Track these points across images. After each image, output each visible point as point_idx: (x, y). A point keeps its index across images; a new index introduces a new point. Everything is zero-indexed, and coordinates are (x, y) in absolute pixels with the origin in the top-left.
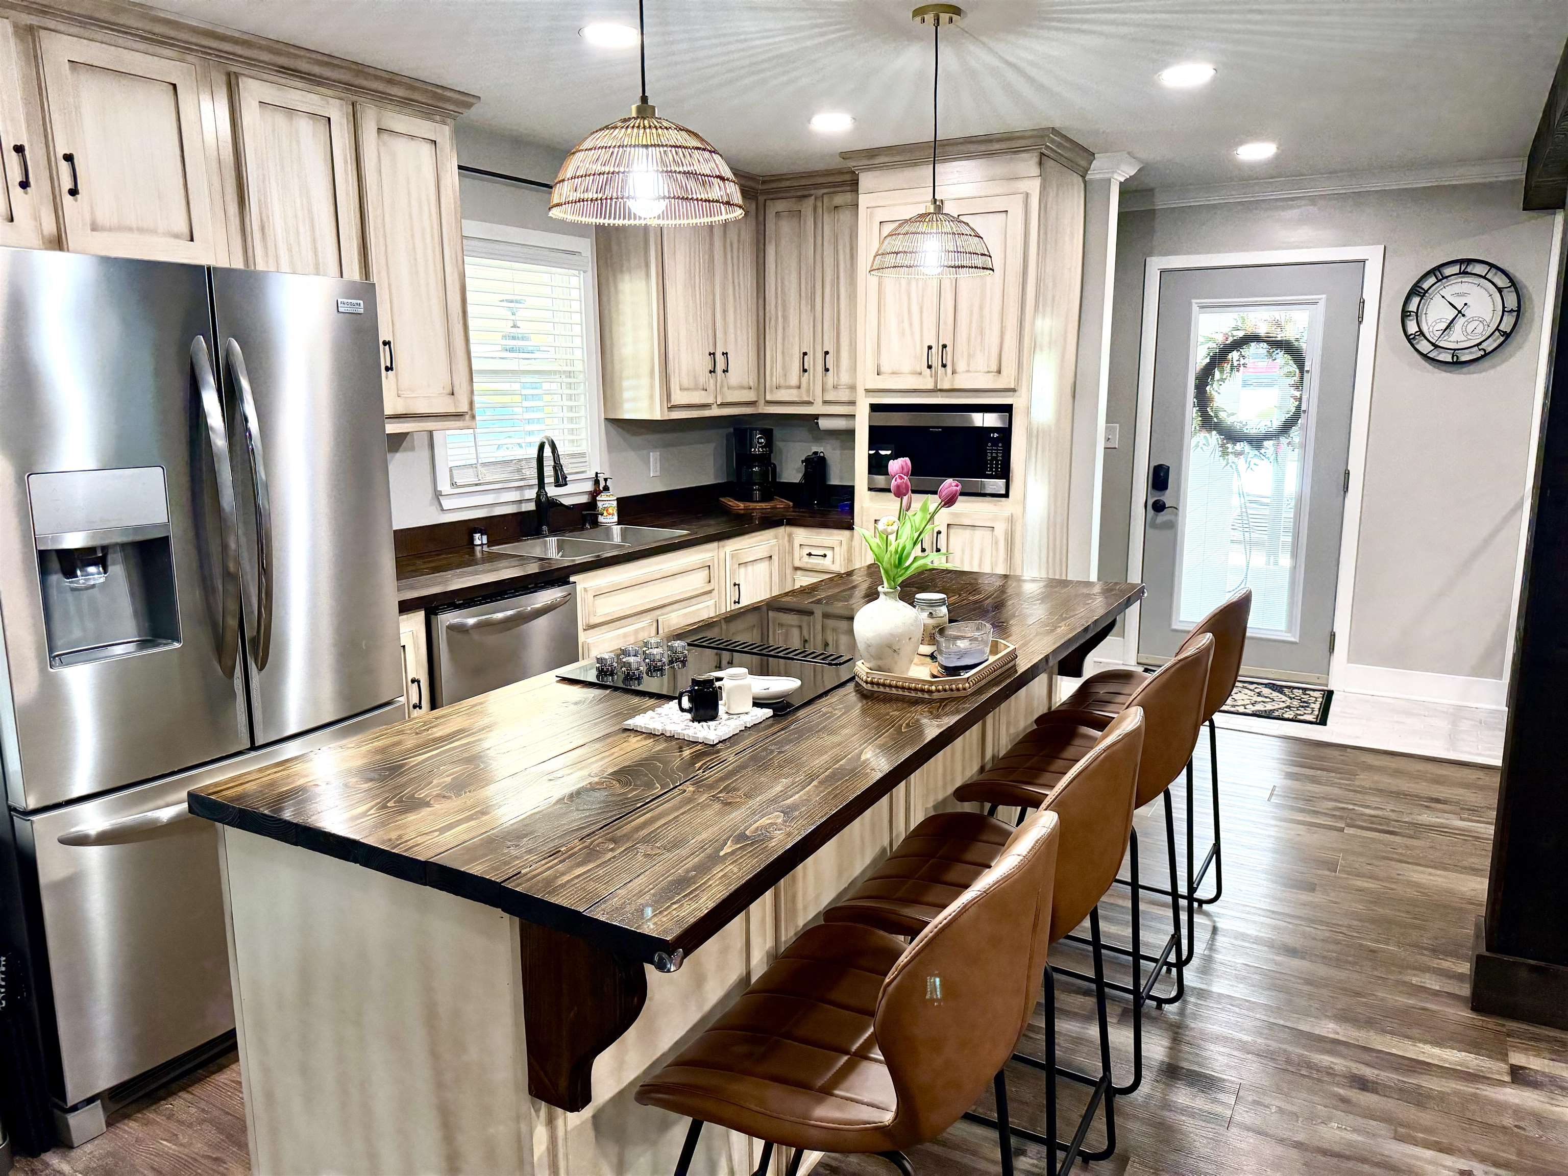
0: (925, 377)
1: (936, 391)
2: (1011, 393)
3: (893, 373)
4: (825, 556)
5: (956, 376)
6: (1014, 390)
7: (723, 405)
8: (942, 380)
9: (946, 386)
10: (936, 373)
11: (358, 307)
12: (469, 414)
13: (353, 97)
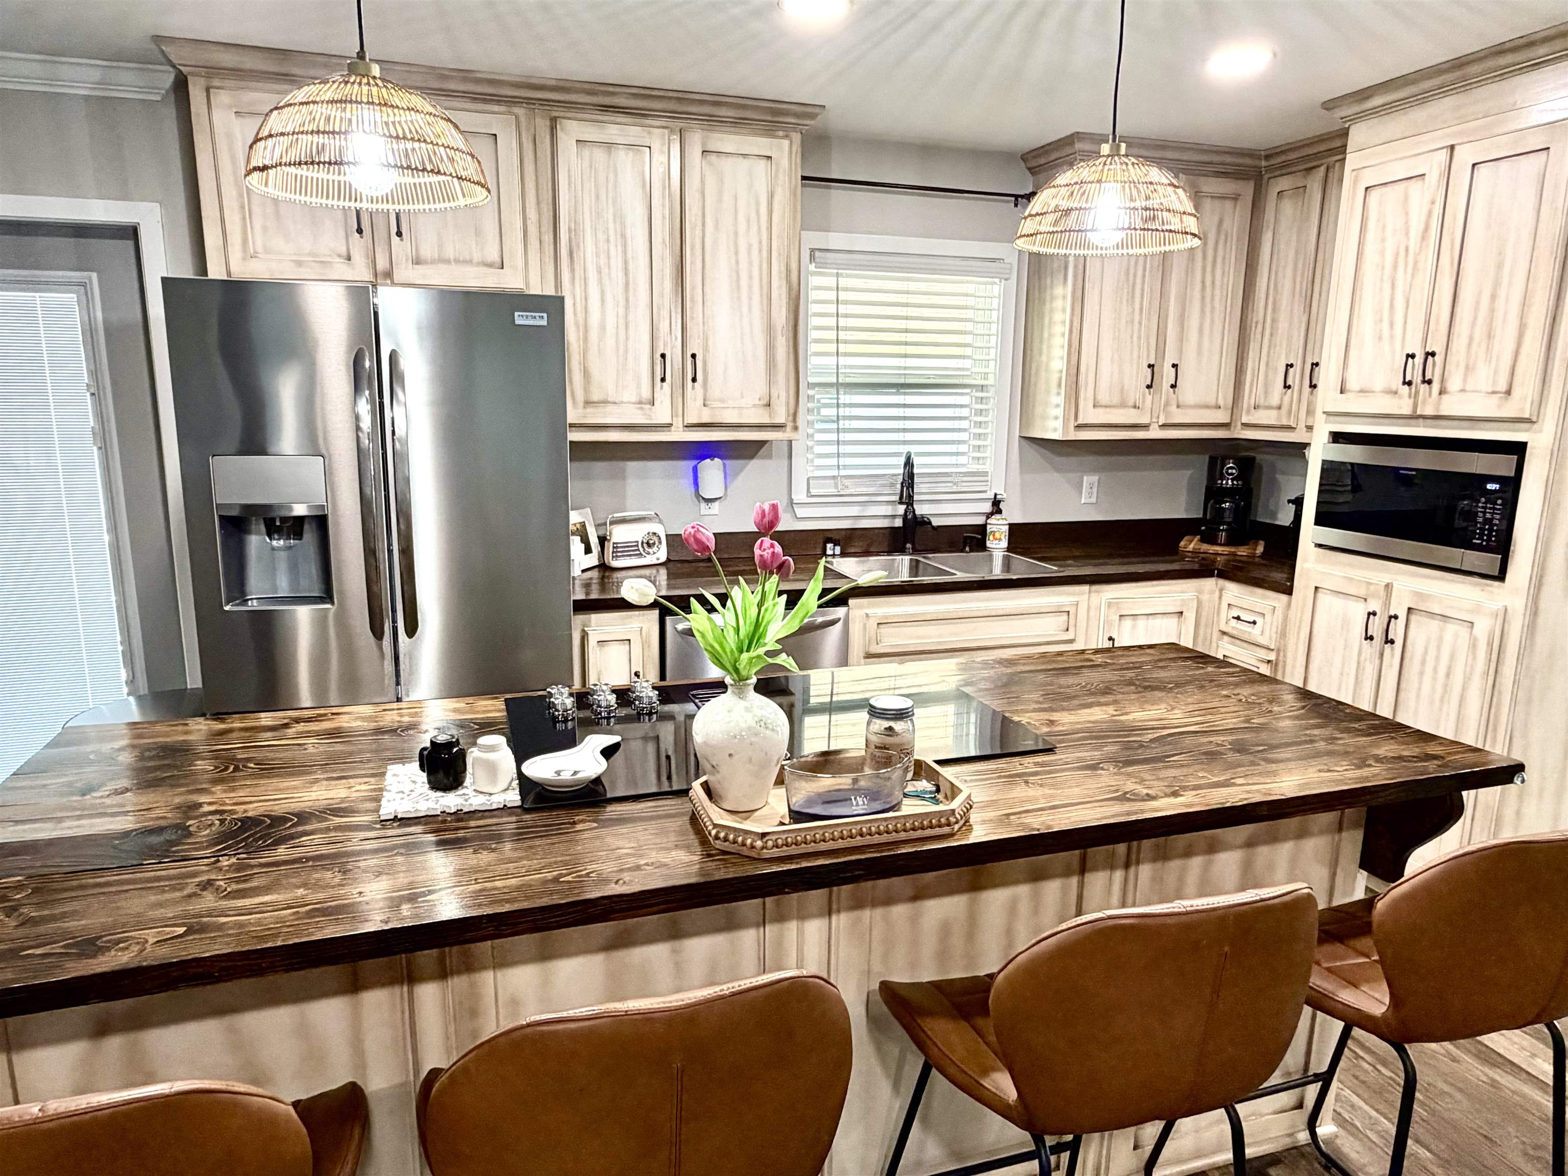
0: (1401, 397)
1: (1414, 417)
2: (1527, 426)
3: (1362, 391)
4: (1254, 623)
5: (1445, 397)
6: (1529, 421)
7: (1164, 426)
8: (1424, 402)
9: (1429, 411)
10: (1417, 393)
11: (540, 320)
12: (790, 425)
13: (679, 124)
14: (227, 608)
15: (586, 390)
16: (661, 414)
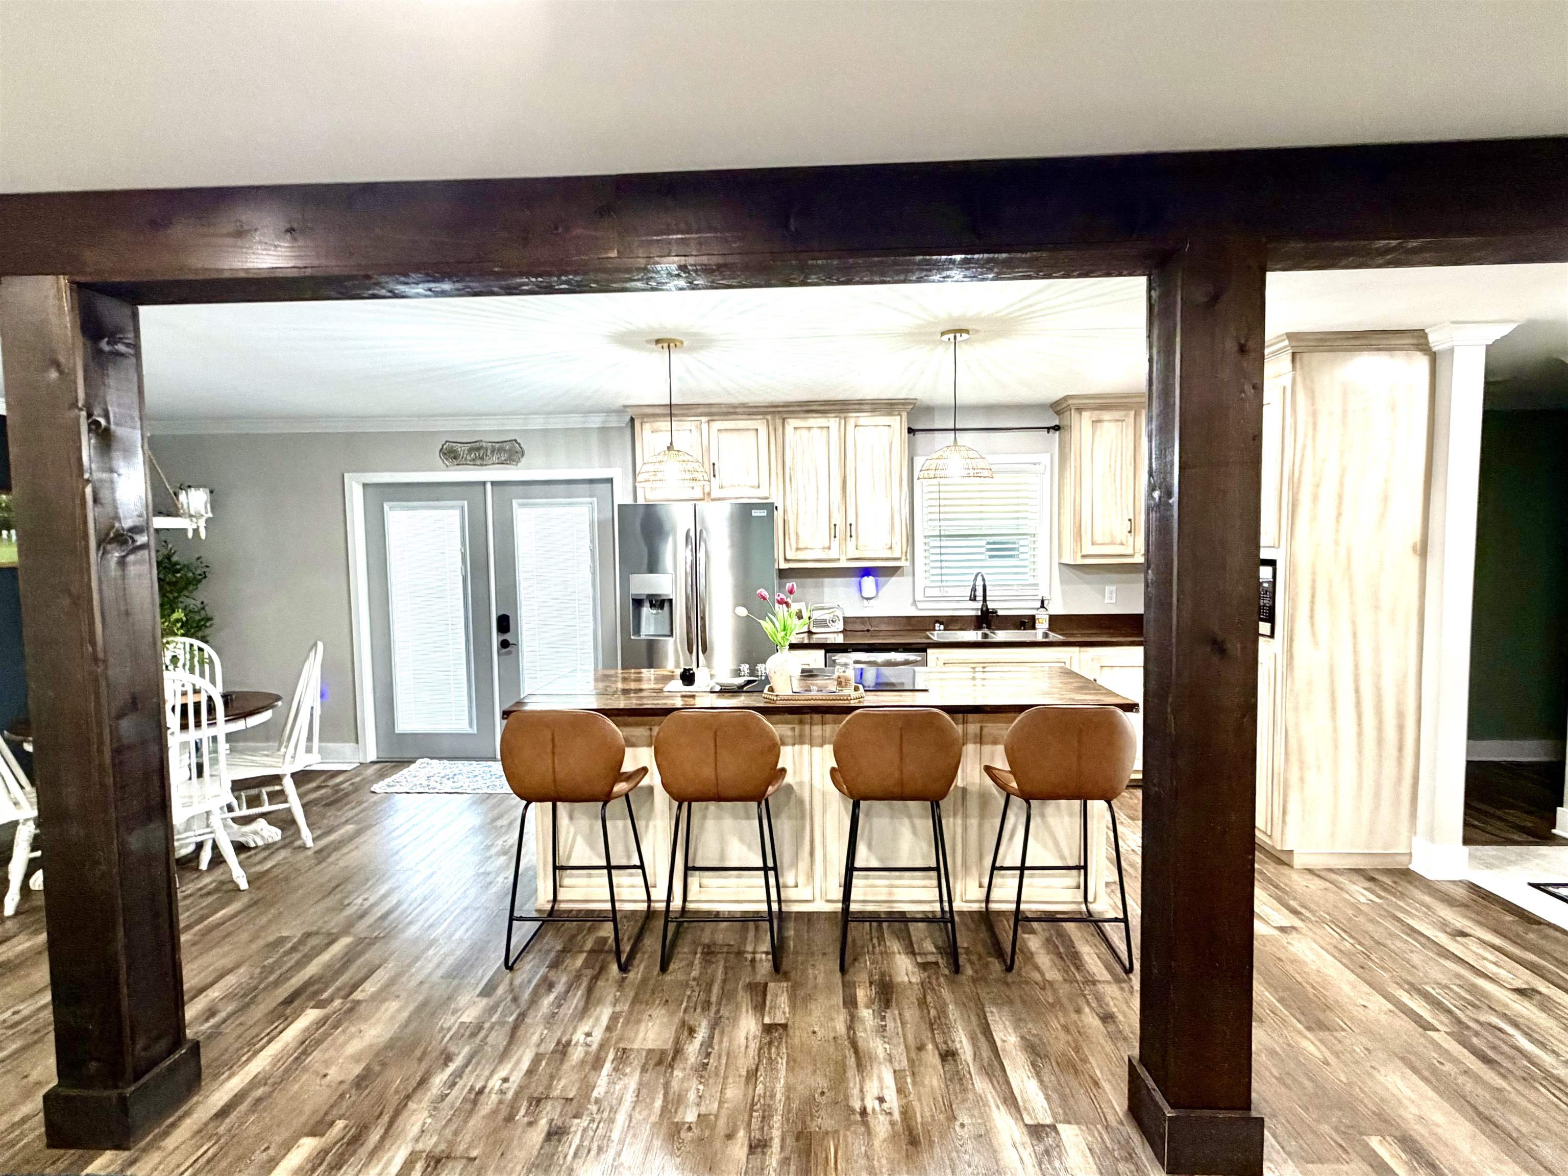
2: (1275, 550)
6: (1276, 547)
11: (763, 513)
12: (904, 558)
13: (843, 415)
14: (632, 637)
15: (797, 542)
16: (833, 554)
